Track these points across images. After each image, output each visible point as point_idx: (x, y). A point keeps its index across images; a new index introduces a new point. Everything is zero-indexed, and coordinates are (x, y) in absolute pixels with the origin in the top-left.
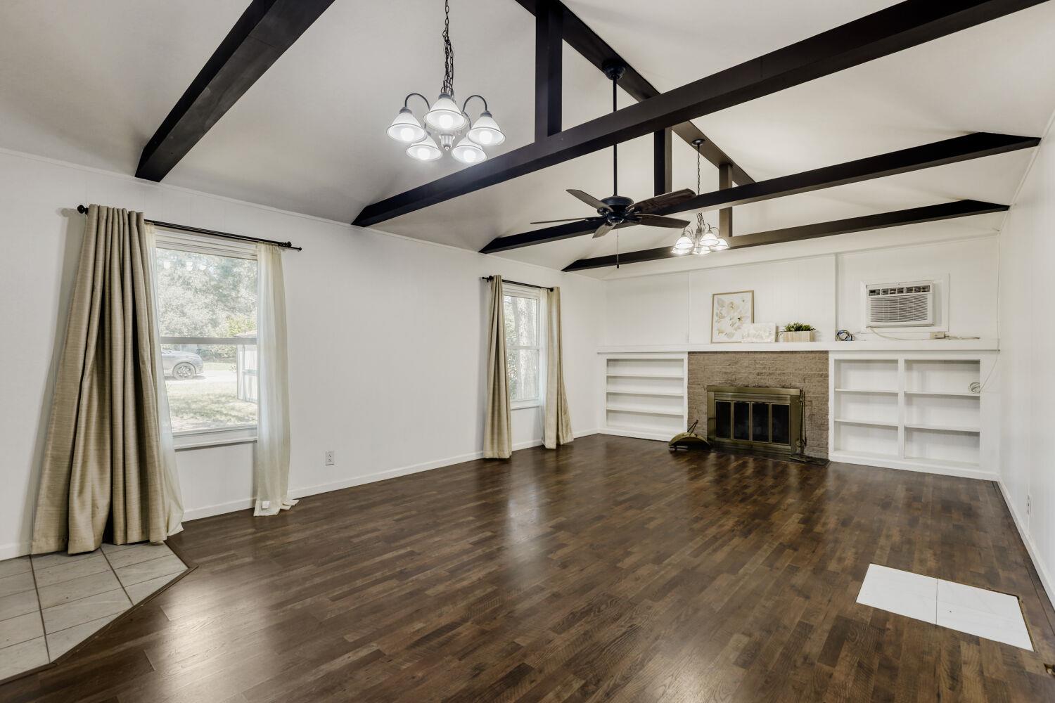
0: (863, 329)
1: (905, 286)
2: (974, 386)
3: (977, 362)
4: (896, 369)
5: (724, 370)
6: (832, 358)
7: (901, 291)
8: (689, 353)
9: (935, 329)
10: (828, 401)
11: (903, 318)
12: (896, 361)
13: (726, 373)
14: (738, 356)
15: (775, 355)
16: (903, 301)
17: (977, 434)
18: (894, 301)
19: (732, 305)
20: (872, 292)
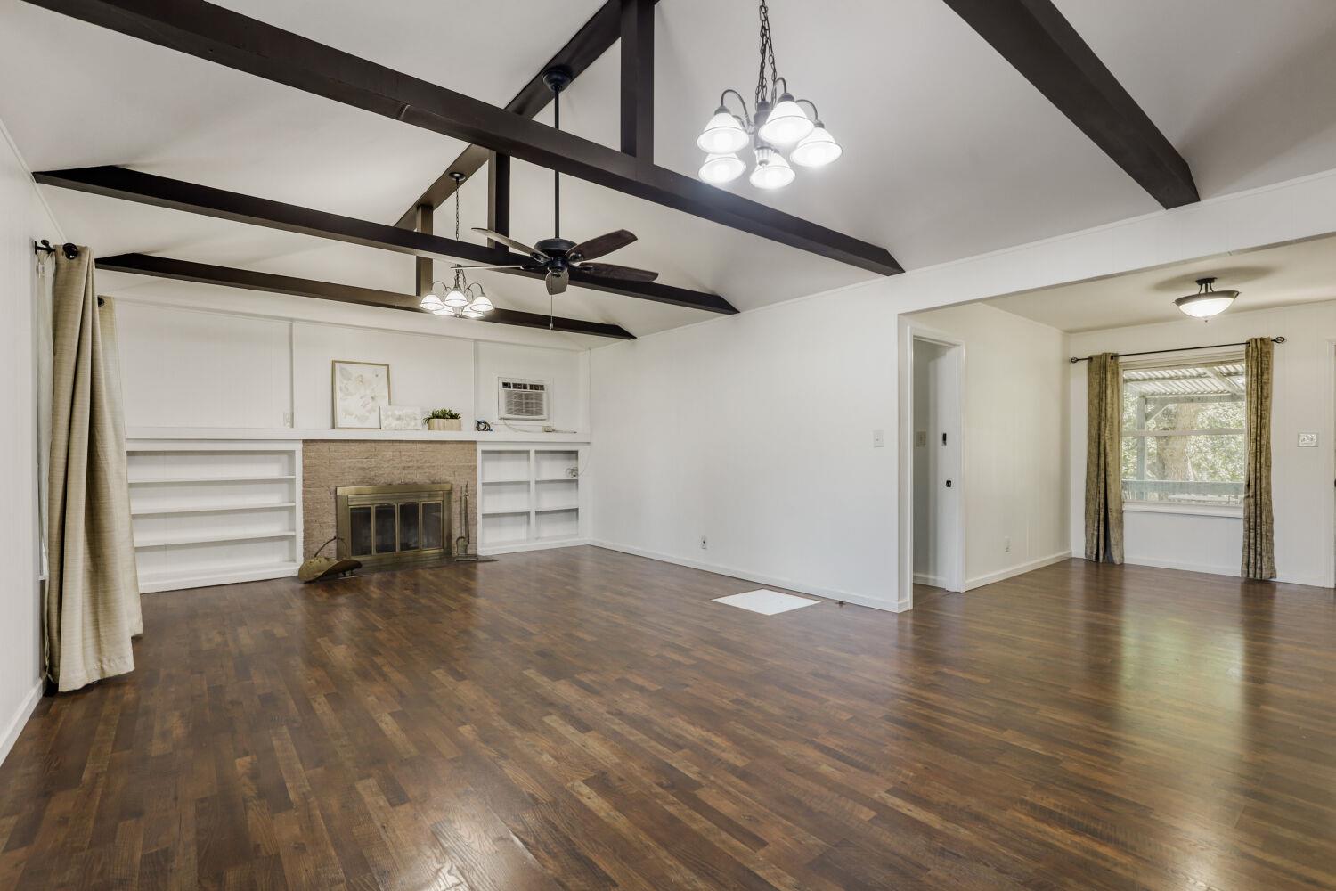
0: (496, 420)
1: (528, 383)
2: (575, 471)
3: (576, 452)
4: (529, 458)
5: (360, 465)
6: (480, 448)
7: (525, 387)
8: (305, 441)
9: (545, 424)
10: (476, 493)
11: (528, 412)
12: (528, 452)
13: (362, 469)
14: (379, 446)
15: (424, 446)
16: (527, 396)
17: (576, 510)
18: (520, 396)
19: (361, 380)
20: (506, 385)
